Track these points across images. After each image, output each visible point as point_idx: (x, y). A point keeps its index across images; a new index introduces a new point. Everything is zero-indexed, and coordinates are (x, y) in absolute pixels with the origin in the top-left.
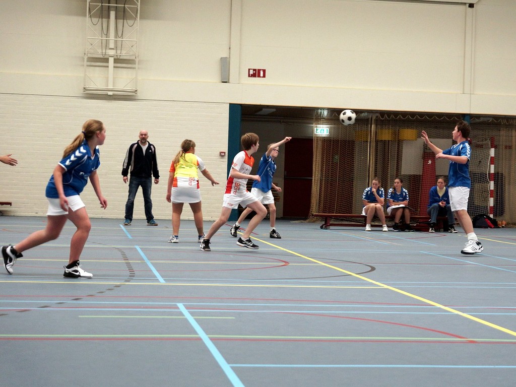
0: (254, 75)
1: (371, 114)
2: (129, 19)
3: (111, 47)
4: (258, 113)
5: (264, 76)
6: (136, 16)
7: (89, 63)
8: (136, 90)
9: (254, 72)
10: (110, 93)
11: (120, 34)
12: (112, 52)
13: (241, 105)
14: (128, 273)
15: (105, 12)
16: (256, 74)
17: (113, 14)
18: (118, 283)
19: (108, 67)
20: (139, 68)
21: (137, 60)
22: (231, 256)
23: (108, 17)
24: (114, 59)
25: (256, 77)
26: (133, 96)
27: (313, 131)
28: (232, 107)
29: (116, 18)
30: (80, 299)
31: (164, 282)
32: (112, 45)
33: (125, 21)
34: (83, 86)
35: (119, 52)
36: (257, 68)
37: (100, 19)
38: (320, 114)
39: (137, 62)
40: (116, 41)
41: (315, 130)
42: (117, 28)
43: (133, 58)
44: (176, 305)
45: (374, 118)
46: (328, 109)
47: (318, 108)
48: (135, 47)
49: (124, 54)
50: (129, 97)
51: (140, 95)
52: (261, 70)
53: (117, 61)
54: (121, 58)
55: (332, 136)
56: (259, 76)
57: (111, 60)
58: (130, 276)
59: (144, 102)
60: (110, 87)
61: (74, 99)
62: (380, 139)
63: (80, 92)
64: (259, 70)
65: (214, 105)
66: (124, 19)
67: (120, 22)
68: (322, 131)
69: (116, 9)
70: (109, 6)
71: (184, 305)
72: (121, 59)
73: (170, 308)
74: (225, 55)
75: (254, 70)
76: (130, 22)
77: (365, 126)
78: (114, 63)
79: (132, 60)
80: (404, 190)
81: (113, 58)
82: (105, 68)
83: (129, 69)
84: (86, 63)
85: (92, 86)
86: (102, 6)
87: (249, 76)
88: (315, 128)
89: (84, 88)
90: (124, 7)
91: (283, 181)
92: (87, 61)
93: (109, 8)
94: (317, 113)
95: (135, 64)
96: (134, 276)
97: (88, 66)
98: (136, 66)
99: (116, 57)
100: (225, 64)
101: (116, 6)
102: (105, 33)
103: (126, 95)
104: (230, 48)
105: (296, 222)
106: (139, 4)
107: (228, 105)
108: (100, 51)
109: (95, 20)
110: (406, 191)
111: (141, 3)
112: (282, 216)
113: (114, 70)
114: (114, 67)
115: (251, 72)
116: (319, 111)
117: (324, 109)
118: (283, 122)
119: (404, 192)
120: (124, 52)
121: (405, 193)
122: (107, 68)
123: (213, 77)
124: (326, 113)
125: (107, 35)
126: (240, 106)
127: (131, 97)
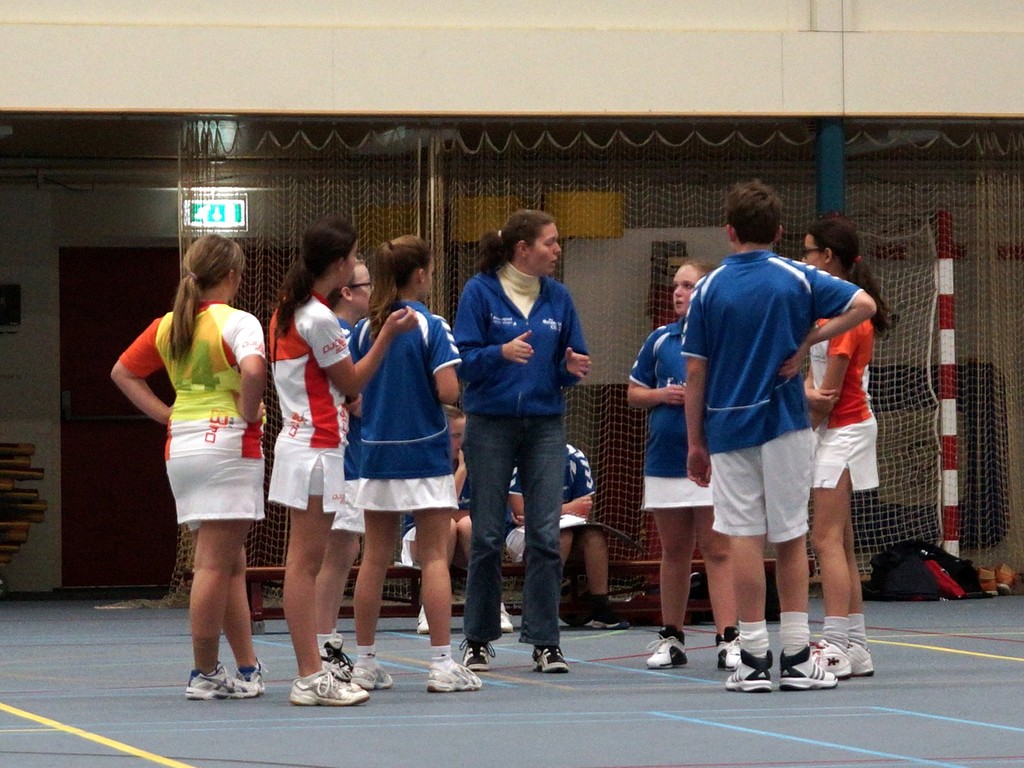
1: (425, 133)
27: (175, 217)
38: (206, 142)
41: (188, 211)
45: (436, 148)
46: (239, 118)
47: (192, 118)
55: (260, 233)
62: (461, 234)
68: (217, 215)
77: (400, 186)
80: (572, 450)
88: (187, 203)
91: (57, 432)
94: (192, 135)
105: (122, 606)
110: (581, 454)
112: (58, 584)
116: (201, 127)
117: (218, 118)
118: (47, 180)
119: (572, 457)
121: (577, 461)
124: (228, 134)
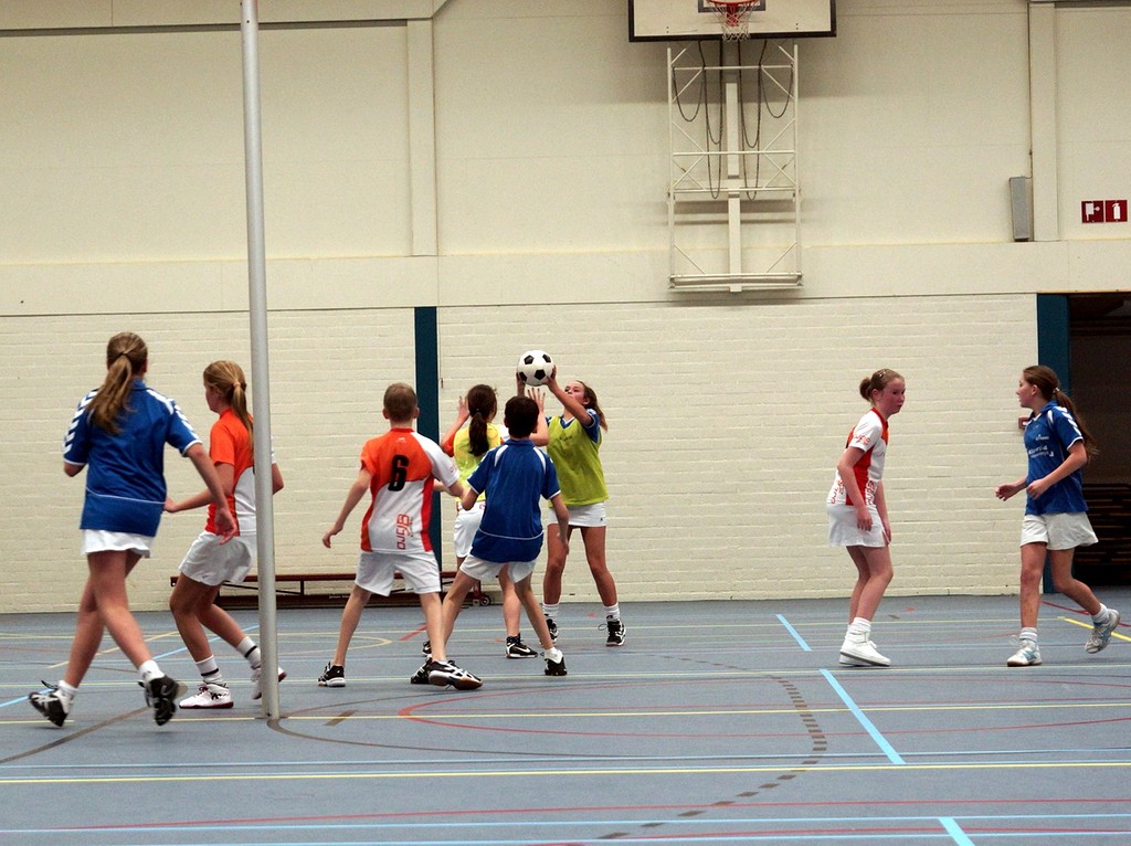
0: (1097, 218)
2: (774, 100)
3: (730, 173)
4: (1111, 314)
5: (1124, 218)
6: (790, 90)
7: (680, 218)
8: (800, 277)
9: (1098, 209)
10: (736, 288)
11: (752, 139)
12: (734, 186)
13: (1067, 296)
14: (810, 743)
15: (712, 88)
16: (1101, 213)
17: (731, 90)
18: (786, 769)
19: (727, 222)
20: (802, 221)
21: (798, 200)
22: (1066, 686)
23: (722, 99)
24: (742, 202)
25: (1102, 221)
26: (793, 290)
28: (1046, 302)
29: (741, 100)
30: (700, 812)
31: (901, 761)
32: (733, 169)
33: (763, 105)
34: (668, 275)
35: (751, 183)
36: (1104, 198)
37: (703, 106)
39: (797, 203)
40: (743, 158)
42: (743, 124)
43: (788, 195)
44: (938, 822)
48: (791, 166)
49: (765, 189)
50: (781, 295)
51: (809, 288)
52: (1113, 202)
53: (748, 205)
54: (758, 197)
56: (1110, 218)
57: (734, 205)
58: (815, 749)
59: (822, 305)
60: (736, 272)
61: (648, 308)
63: (663, 290)
64: (1110, 204)
65: (999, 300)
66: (760, 102)
67: (751, 107)
69: (740, 77)
70: (721, 71)
71: (956, 820)
72: (760, 201)
73: (924, 830)
74: (1019, 170)
75: (1097, 204)
76: (777, 107)
78: (741, 212)
79: (784, 201)
81: (738, 200)
82: (721, 226)
83: (780, 225)
84: (672, 217)
85: (690, 274)
86: (704, 71)
87: (1084, 220)
89: (672, 280)
90: (760, 70)
92: (676, 212)
93: (721, 77)
95: (794, 210)
96: (824, 749)
97: (677, 223)
98: (797, 215)
99: (745, 197)
100: (1020, 194)
101: (740, 70)
102: (716, 139)
103: (776, 291)
104: (1031, 153)
106: (796, 60)
107: (1034, 299)
108: (705, 185)
109: (689, 109)
111: (799, 58)
113: (741, 228)
114: (742, 222)
115: (1090, 210)
120: (764, 184)
122: (725, 226)
123: (993, 229)
125: (721, 143)
126: (1065, 299)
127: (789, 295)
